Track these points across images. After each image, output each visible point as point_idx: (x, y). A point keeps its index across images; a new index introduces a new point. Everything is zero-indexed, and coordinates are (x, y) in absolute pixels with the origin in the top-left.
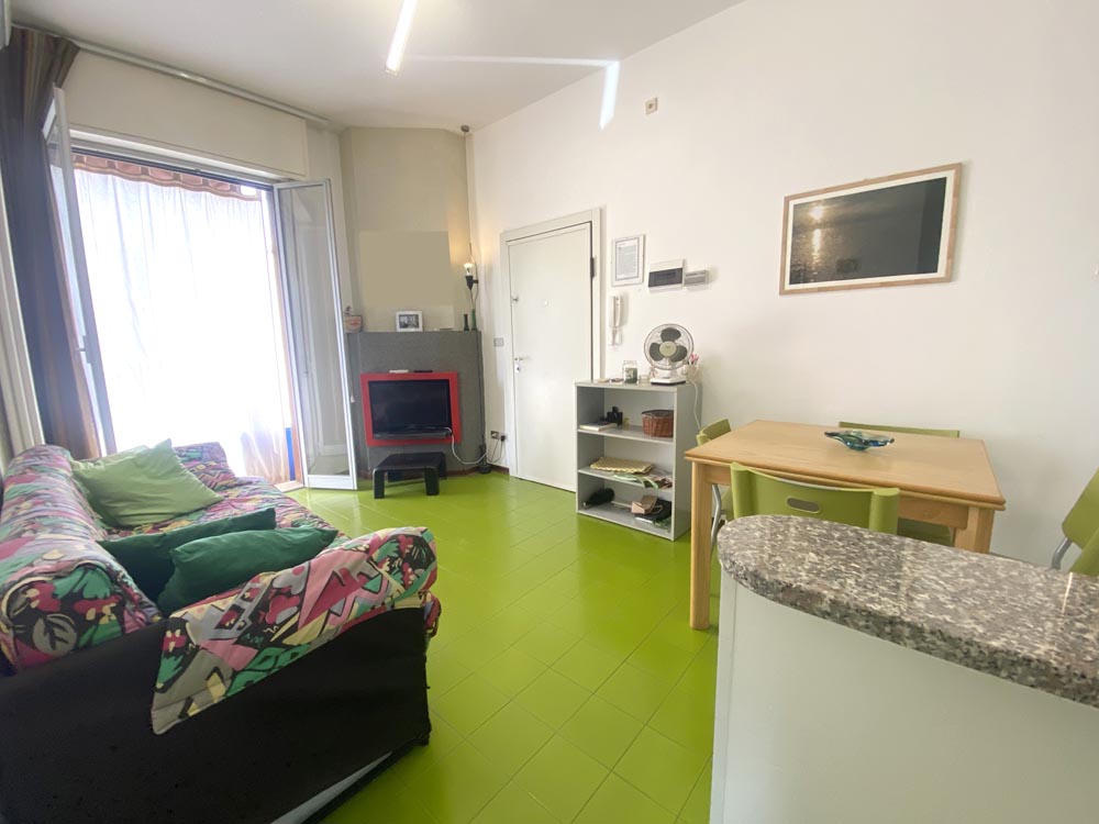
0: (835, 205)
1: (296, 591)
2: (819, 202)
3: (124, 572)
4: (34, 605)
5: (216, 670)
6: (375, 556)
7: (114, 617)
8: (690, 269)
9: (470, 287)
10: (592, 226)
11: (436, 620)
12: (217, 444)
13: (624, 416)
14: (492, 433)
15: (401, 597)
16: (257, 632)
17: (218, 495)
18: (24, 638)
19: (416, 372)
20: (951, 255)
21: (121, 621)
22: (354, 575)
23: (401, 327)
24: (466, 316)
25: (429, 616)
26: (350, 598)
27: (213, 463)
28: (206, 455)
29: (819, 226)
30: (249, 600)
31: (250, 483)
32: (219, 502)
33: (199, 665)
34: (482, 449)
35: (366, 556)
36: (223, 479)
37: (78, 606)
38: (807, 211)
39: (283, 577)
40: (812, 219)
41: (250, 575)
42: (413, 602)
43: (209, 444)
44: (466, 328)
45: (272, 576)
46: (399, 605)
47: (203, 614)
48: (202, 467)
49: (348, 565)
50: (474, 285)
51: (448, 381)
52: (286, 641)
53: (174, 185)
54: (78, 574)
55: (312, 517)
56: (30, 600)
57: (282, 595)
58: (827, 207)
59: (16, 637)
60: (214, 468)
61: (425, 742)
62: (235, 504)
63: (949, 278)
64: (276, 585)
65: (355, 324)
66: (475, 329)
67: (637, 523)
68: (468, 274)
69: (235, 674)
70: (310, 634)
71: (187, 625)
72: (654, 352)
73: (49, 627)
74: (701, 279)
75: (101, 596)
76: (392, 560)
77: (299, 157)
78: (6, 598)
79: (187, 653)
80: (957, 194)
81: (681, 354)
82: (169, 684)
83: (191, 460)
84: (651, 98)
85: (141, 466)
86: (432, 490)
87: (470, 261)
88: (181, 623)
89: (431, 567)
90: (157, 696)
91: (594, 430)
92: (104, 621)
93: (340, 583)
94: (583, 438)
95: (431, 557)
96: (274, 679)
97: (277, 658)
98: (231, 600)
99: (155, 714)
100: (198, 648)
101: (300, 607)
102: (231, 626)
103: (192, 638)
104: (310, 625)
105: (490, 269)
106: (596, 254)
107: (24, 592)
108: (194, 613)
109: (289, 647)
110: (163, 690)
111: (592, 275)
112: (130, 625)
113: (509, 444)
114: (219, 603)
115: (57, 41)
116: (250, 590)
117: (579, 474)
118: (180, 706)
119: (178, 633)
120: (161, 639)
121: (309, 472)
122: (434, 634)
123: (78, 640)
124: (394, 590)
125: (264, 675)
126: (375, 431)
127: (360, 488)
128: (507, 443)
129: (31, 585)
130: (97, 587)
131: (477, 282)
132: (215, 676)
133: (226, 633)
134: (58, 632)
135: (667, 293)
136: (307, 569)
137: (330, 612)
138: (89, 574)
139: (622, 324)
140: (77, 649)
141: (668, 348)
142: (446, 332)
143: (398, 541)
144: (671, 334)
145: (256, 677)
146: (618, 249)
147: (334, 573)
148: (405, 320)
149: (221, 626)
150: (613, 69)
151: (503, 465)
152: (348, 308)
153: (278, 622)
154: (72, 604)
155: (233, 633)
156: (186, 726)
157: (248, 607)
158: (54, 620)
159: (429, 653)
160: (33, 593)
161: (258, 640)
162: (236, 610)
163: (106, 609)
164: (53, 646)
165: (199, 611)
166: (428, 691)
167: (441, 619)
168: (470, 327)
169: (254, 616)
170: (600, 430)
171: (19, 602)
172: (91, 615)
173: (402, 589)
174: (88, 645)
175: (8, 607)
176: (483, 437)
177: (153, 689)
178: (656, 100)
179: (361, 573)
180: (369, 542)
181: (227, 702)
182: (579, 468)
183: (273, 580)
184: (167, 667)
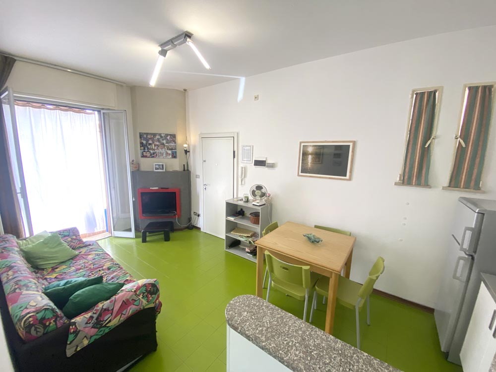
0: (315, 148)
1: (110, 309)
2: (310, 146)
3: (56, 308)
4: (31, 323)
5: (85, 337)
6: (138, 293)
7: (54, 323)
8: (269, 161)
9: (186, 154)
10: (234, 138)
11: (160, 309)
12: (75, 229)
13: (245, 213)
14: (194, 213)
15: (147, 305)
16: (98, 323)
17: (77, 252)
18: (29, 332)
19: (162, 188)
20: (351, 172)
21: (56, 324)
22: (130, 300)
23: (156, 169)
24: (184, 165)
25: (157, 308)
26: (129, 308)
27: (74, 237)
28: (71, 234)
29: (311, 154)
30: (95, 313)
31: (90, 245)
32: (77, 255)
33: (80, 335)
34: (190, 219)
35: (135, 293)
36: (79, 244)
37: (44, 322)
38: (307, 148)
39: (106, 304)
40: (308, 152)
41: (96, 303)
42: (152, 305)
43: (72, 228)
44: (184, 170)
45: (103, 304)
46: (145, 308)
47: (81, 320)
48: (70, 239)
49: (128, 298)
50: (188, 153)
51: (175, 193)
52: (107, 325)
53: (57, 109)
54: (43, 312)
55: (116, 264)
56: (30, 322)
57: (105, 311)
58: (313, 148)
59: (26, 332)
60: (75, 239)
61: (155, 350)
62: (84, 256)
63: (350, 179)
64: (104, 307)
65: (136, 168)
66: (188, 170)
67: (248, 256)
68: (185, 149)
69: (91, 337)
70: (115, 322)
71: (77, 324)
72: (253, 193)
73: (35, 329)
74: (272, 166)
75: (50, 317)
76: (144, 293)
77: (112, 99)
78: (23, 321)
79: (77, 333)
80: (353, 152)
81: (263, 195)
82: (71, 342)
83: (65, 236)
84: (256, 94)
85: (46, 244)
86: (167, 239)
87: (186, 144)
88: (74, 323)
89: (158, 294)
90: (68, 347)
91: (232, 219)
92: (51, 325)
93: (125, 304)
94: (228, 222)
95: (158, 290)
96: (103, 337)
97: (104, 330)
98: (90, 314)
99: (67, 351)
100: (80, 331)
101: (112, 314)
102: (90, 323)
103: (78, 328)
104: (115, 319)
105: (195, 147)
106: (235, 149)
107: (28, 319)
108: (78, 319)
109: (108, 327)
110: (70, 344)
111: (234, 157)
112: (59, 325)
113: (201, 218)
114: (86, 316)
115: (6, 57)
116: (96, 310)
117: (226, 236)
118: (74, 348)
119: (74, 327)
120: (69, 329)
121: (114, 230)
122: (159, 313)
123: (44, 331)
124: (144, 303)
125: (100, 336)
126: (143, 212)
127: (137, 237)
128: (200, 218)
129: (30, 317)
130: (49, 315)
131: (189, 152)
132: (85, 338)
133: (89, 325)
134: (38, 330)
135: (260, 169)
136: (114, 301)
137: (122, 314)
138: (46, 312)
139: (244, 177)
140: (44, 334)
141: (258, 192)
142: (175, 172)
143: (146, 286)
144: (259, 188)
145: (97, 337)
146: (243, 150)
147: (123, 301)
148: (157, 167)
149: (87, 323)
150: (243, 80)
151: (198, 226)
152: (133, 161)
153: (105, 320)
154: (42, 321)
155: (91, 325)
156: (77, 354)
157: (95, 316)
158: (38, 327)
159: (156, 321)
160: (31, 319)
161: (99, 326)
162: (91, 317)
163: (52, 321)
164: (37, 334)
165: (80, 319)
166: (157, 333)
167: (162, 308)
168: (186, 169)
169: (97, 319)
170: (234, 219)
171: (27, 323)
172: (47, 324)
173: (147, 303)
174: (47, 333)
175: (24, 324)
176: (190, 215)
177: (66, 344)
178: (258, 96)
179: (133, 299)
180: (135, 287)
181: (89, 346)
182: (226, 233)
183: (103, 306)
184: (71, 337)
